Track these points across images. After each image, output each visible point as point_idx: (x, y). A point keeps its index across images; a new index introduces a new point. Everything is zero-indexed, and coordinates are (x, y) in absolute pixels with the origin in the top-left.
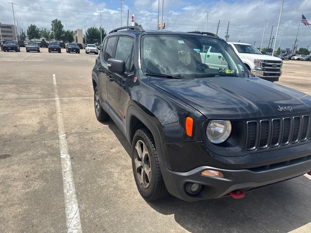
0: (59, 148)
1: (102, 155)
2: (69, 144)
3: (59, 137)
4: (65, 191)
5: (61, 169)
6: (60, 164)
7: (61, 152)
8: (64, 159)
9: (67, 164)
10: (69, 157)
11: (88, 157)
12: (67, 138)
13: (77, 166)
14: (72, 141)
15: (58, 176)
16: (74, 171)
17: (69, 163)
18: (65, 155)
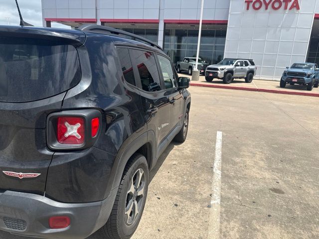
0: (222, 182)
1: (187, 162)
2: (211, 183)
3: (221, 201)
4: (221, 152)
5: (222, 163)
6: (222, 167)
7: (220, 176)
8: (219, 170)
9: (217, 164)
10: (214, 170)
11: (199, 165)
12: (211, 195)
13: (210, 161)
14: (206, 186)
15: (224, 160)
16: (213, 159)
17: (215, 165)
18: (217, 172)
